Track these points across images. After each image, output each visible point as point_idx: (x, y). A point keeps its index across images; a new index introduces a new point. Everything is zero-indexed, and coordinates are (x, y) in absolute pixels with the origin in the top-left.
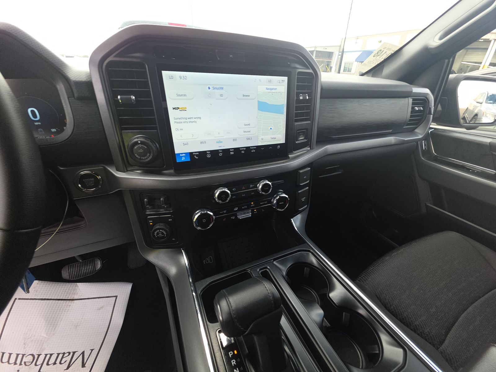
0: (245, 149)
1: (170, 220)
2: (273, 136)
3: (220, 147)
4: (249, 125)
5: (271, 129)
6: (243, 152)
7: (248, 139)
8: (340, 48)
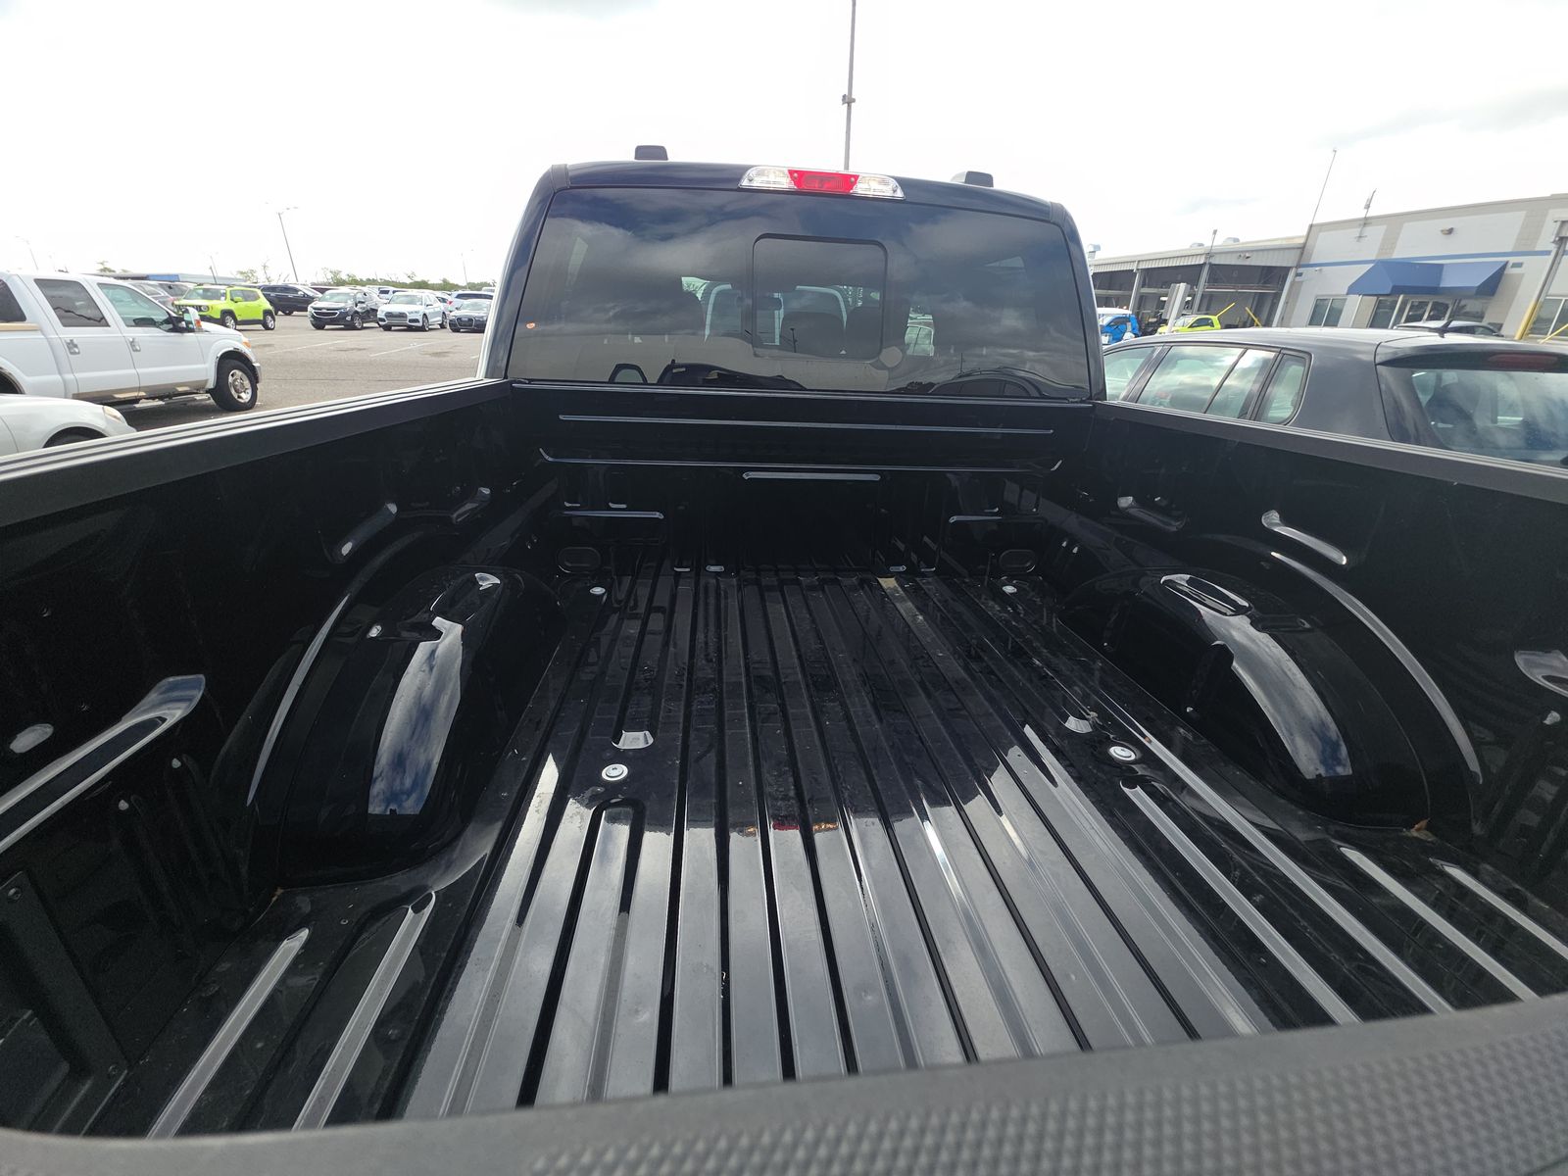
8: (1302, 254)
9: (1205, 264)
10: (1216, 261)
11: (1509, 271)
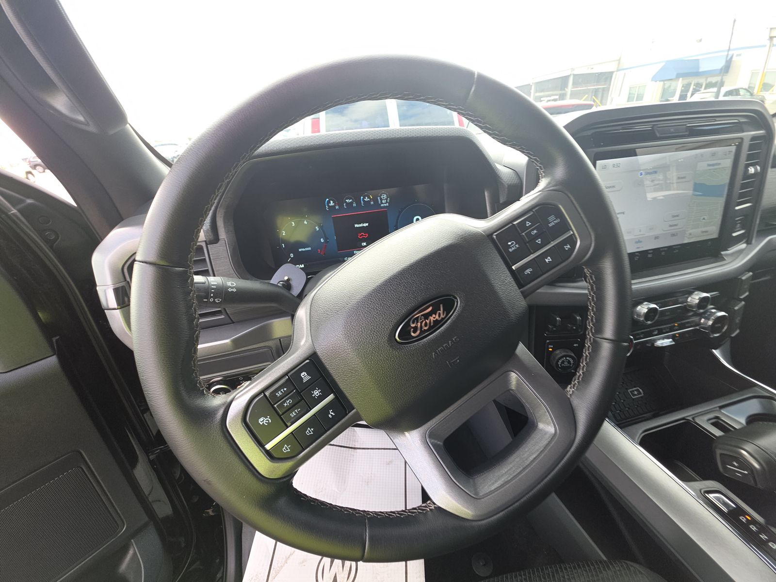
0: (666, 249)
1: (575, 345)
2: (704, 229)
3: (638, 248)
4: (677, 216)
5: (704, 219)
6: (663, 253)
7: (673, 235)
8: (619, 63)
9: (571, 75)
10: (576, 72)
11: (734, 59)
